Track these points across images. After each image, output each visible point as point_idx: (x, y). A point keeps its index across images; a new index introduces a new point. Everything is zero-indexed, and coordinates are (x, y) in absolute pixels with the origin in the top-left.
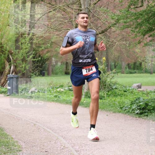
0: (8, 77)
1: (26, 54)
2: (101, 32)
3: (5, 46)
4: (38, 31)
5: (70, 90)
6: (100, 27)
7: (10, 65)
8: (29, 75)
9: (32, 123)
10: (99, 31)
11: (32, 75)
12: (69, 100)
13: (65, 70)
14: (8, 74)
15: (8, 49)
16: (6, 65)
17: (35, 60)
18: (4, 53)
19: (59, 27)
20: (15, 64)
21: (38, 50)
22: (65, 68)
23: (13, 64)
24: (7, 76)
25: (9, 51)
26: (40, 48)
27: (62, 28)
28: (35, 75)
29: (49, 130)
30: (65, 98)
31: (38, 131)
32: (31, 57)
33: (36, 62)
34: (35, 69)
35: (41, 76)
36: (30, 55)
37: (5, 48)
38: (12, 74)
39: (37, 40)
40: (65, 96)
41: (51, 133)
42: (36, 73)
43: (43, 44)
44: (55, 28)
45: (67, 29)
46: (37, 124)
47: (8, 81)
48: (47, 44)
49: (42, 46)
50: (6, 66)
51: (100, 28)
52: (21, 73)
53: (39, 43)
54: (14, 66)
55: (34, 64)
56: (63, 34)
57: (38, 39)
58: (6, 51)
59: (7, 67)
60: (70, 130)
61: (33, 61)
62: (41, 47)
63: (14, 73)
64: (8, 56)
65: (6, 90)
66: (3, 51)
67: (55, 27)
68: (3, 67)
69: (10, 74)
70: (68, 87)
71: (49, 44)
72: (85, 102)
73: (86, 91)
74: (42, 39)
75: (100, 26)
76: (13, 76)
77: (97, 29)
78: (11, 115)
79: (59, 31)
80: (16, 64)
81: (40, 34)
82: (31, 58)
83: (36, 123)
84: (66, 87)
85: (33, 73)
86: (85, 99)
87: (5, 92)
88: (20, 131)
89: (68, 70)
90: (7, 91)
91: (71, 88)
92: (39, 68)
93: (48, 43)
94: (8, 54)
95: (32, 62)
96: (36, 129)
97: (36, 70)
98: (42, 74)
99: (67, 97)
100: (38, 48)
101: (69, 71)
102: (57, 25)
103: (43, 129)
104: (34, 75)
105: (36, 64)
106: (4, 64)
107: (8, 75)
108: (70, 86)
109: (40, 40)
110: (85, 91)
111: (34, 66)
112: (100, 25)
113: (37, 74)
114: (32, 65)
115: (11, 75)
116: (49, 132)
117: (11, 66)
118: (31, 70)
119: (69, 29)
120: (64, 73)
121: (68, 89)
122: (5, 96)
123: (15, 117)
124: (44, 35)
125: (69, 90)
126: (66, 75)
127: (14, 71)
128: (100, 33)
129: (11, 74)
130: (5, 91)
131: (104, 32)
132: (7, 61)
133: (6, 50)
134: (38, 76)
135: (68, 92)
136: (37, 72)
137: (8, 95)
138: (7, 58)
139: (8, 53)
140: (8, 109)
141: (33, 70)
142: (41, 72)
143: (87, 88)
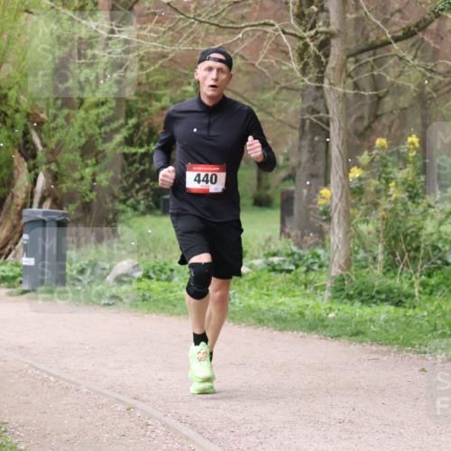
0: (24, 220)
1: (100, 127)
2: (400, 34)
3: (12, 93)
4: (144, 33)
5: (274, 269)
6: (397, 15)
7: (33, 169)
8: (108, 211)
9: (119, 401)
10: (395, 28)
11: (123, 212)
12: (269, 310)
13: (255, 189)
14: (24, 206)
15: (25, 103)
16: (16, 172)
17: (133, 150)
18: (9, 122)
19: (231, 16)
20: (53, 167)
21: (146, 110)
22: (255, 181)
23: (44, 167)
24: (20, 216)
25: (28, 115)
26: (154, 103)
27: (243, 18)
28: (135, 208)
29: (185, 430)
30: (252, 302)
31: (144, 436)
32: (118, 138)
33: (137, 157)
34: (132, 186)
35: (159, 212)
36: (117, 131)
37: (12, 103)
38: (40, 206)
39: (142, 68)
40: (252, 293)
41: (194, 442)
42: (138, 202)
43: (166, 84)
44: (216, 22)
45: (265, 24)
46: (140, 405)
47: (25, 236)
48: (181, 84)
49: (164, 95)
50: (19, 173)
51: (397, 18)
52: (78, 203)
53: (151, 80)
54: (50, 176)
55: (131, 164)
56: (246, 43)
57: (145, 64)
58: (17, 116)
59: (23, 180)
60: (271, 430)
61: (126, 156)
62: (158, 99)
63: (48, 203)
64: (26, 134)
65: (18, 270)
66: (6, 115)
67: (216, 16)
68: (6, 178)
69: (31, 207)
70: (268, 255)
71: (189, 84)
72: (334, 318)
73: (340, 271)
74: (162, 66)
75: (399, 11)
76: (45, 213)
77: (385, 22)
78: (37, 369)
79: (229, 33)
80: (58, 165)
81: (155, 47)
82: (120, 144)
83: (134, 402)
84: (257, 258)
85: (124, 202)
86: (334, 306)
87: (14, 278)
88: (73, 435)
89: (268, 188)
90: (20, 275)
91: (276, 260)
92: (148, 180)
93: (185, 81)
94: (26, 125)
95: (121, 158)
96: (133, 425)
97: (137, 191)
98: (162, 204)
99: (261, 298)
100: (144, 102)
101: (269, 192)
102: (221, 8)
103: (164, 426)
104: (130, 212)
105: (136, 165)
106: (8, 167)
107: (26, 212)
108: (274, 255)
109: (152, 68)
110: (333, 274)
111: (129, 176)
112: (397, 6)
113: (142, 207)
114: (123, 170)
115: (35, 211)
116: (187, 439)
117: (37, 175)
118: (116, 189)
119: (272, 22)
120: (251, 201)
121: (264, 266)
122: (10, 294)
123: (52, 378)
124: (168, 49)
125: (270, 271)
126: (257, 208)
127: (49, 196)
128: (397, 40)
129: (35, 208)
130: (11, 274)
131: (414, 34)
132: (22, 155)
133: (17, 111)
134: (143, 214)
135: (266, 276)
136: (140, 196)
137: (24, 292)
138: (21, 141)
139: (25, 121)
140: (22, 347)
141: (125, 190)
142: (159, 196)
143: (342, 261)
